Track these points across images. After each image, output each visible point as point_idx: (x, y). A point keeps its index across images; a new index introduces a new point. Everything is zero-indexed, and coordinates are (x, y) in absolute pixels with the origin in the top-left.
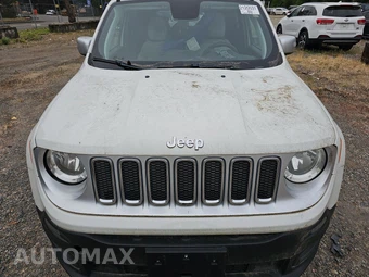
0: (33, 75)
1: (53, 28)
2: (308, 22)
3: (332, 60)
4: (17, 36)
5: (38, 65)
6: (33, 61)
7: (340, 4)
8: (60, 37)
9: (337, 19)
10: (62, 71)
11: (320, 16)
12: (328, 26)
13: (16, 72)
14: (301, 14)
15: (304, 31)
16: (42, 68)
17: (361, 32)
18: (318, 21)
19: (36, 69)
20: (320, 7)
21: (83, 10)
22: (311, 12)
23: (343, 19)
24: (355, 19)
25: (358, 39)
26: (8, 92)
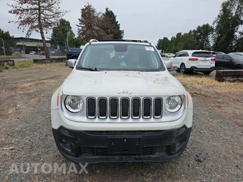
0: (27, 85)
1: (35, 61)
2: (185, 60)
3: (199, 79)
4: (13, 64)
5: (28, 80)
6: (25, 78)
7: (200, 51)
8: (40, 66)
9: (199, 58)
10: (44, 83)
11: (191, 57)
12: (195, 61)
13: (16, 83)
14: (180, 56)
15: (183, 64)
16: (32, 81)
17: (214, 65)
18: (190, 59)
19: (28, 82)
20: (190, 52)
21: (53, 52)
22: (186, 55)
23: (203, 59)
24: (210, 59)
25: (212, 69)
26: (13, 93)
